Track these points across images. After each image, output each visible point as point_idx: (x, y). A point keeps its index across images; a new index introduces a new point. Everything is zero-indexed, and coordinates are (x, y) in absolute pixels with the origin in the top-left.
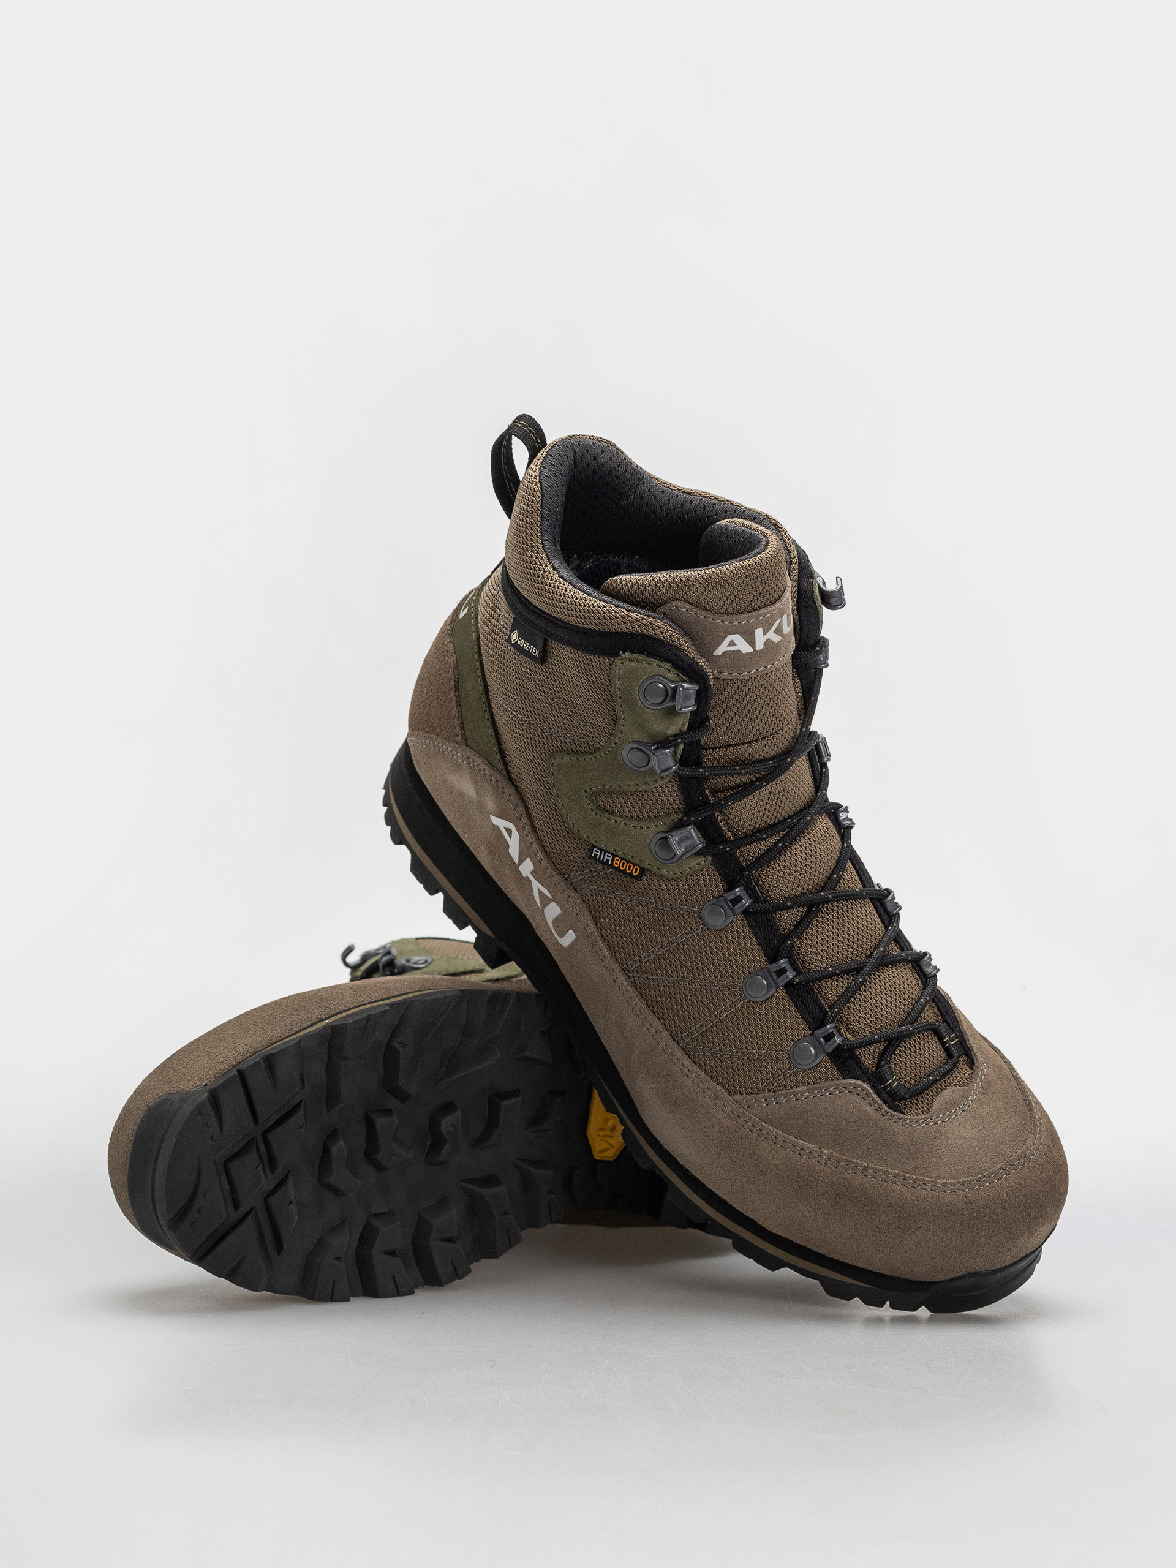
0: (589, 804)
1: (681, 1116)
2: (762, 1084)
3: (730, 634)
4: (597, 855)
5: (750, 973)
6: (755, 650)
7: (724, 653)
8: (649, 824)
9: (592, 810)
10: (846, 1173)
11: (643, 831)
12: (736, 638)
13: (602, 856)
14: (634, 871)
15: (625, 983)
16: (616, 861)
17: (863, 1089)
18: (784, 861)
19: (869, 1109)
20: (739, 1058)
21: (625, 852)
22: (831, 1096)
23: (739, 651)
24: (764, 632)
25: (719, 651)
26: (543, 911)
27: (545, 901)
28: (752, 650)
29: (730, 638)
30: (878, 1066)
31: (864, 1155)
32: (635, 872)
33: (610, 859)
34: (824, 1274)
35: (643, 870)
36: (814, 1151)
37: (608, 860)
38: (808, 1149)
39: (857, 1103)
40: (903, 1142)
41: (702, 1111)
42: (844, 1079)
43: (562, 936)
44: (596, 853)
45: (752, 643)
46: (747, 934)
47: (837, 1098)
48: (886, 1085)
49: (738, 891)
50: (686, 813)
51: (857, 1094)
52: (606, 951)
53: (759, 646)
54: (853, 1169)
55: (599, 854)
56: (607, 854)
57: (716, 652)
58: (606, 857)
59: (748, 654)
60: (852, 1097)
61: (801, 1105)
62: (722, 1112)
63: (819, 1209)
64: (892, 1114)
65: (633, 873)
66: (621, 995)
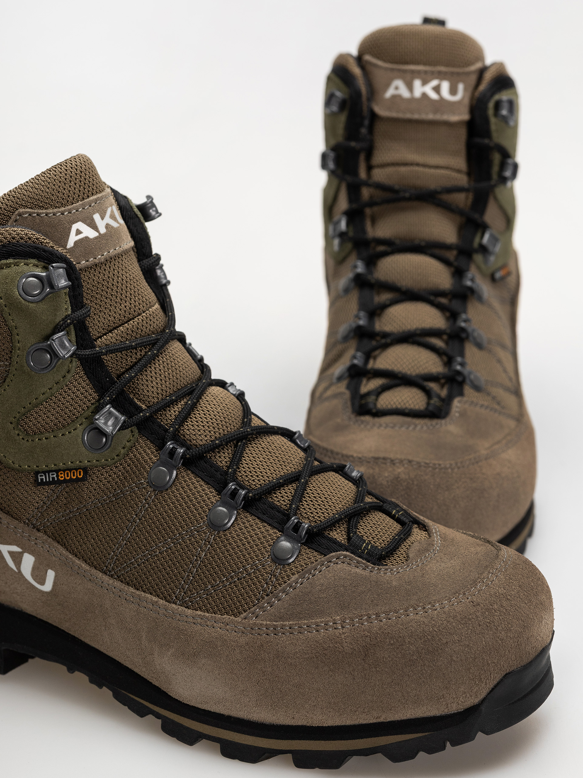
0: (18, 435)
1: (203, 661)
2: (259, 593)
3: (74, 224)
4: (43, 479)
5: (209, 510)
6: (100, 234)
7: (76, 243)
8: (74, 425)
9: (23, 439)
10: (363, 626)
11: (72, 434)
12: (79, 225)
13: (47, 477)
14: (78, 475)
15: (111, 582)
16: (60, 476)
17: (345, 556)
18: (198, 415)
19: (358, 570)
20: (231, 583)
21: (64, 462)
22: (321, 573)
23: (87, 238)
24: (101, 216)
25: (71, 243)
26: (20, 571)
27: (17, 558)
28: (97, 234)
29: (75, 227)
30: (349, 539)
31: (371, 607)
32: (80, 475)
33: (55, 476)
34: (383, 743)
35: (85, 470)
36: (328, 621)
37: (53, 478)
38: (322, 622)
39: (346, 569)
40: (398, 586)
41: (219, 644)
42: (325, 555)
43: (43, 583)
44: (42, 477)
45: (94, 227)
46: (194, 480)
47: (327, 572)
48: (362, 549)
49: (170, 445)
50: (101, 396)
51: (342, 562)
52: (84, 565)
53: (103, 230)
54: (367, 621)
55: (44, 477)
56: (51, 474)
57: (68, 245)
58: (51, 476)
59: (96, 238)
60: (339, 566)
61: (299, 591)
62: (235, 634)
63: (354, 670)
64: (378, 569)
65: (79, 476)
66: (112, 595)
